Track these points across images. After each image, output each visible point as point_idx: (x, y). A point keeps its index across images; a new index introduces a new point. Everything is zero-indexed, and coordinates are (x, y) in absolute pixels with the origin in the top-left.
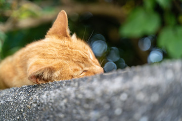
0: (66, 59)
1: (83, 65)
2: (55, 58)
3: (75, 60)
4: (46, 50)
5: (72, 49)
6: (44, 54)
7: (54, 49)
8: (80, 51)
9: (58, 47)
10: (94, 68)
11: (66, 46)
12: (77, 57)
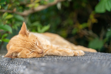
0: (23, 47)
1: (31, 49)
2: (19, 46)
3: (27, 47)
4: (16, 42)
5: (27, 41)
6: (15, 44)
7: (19, 42)
8: (30, 43)
9: (21, 41)
10: (37, 50)
11: (24, 40)
12: (28, 46)
